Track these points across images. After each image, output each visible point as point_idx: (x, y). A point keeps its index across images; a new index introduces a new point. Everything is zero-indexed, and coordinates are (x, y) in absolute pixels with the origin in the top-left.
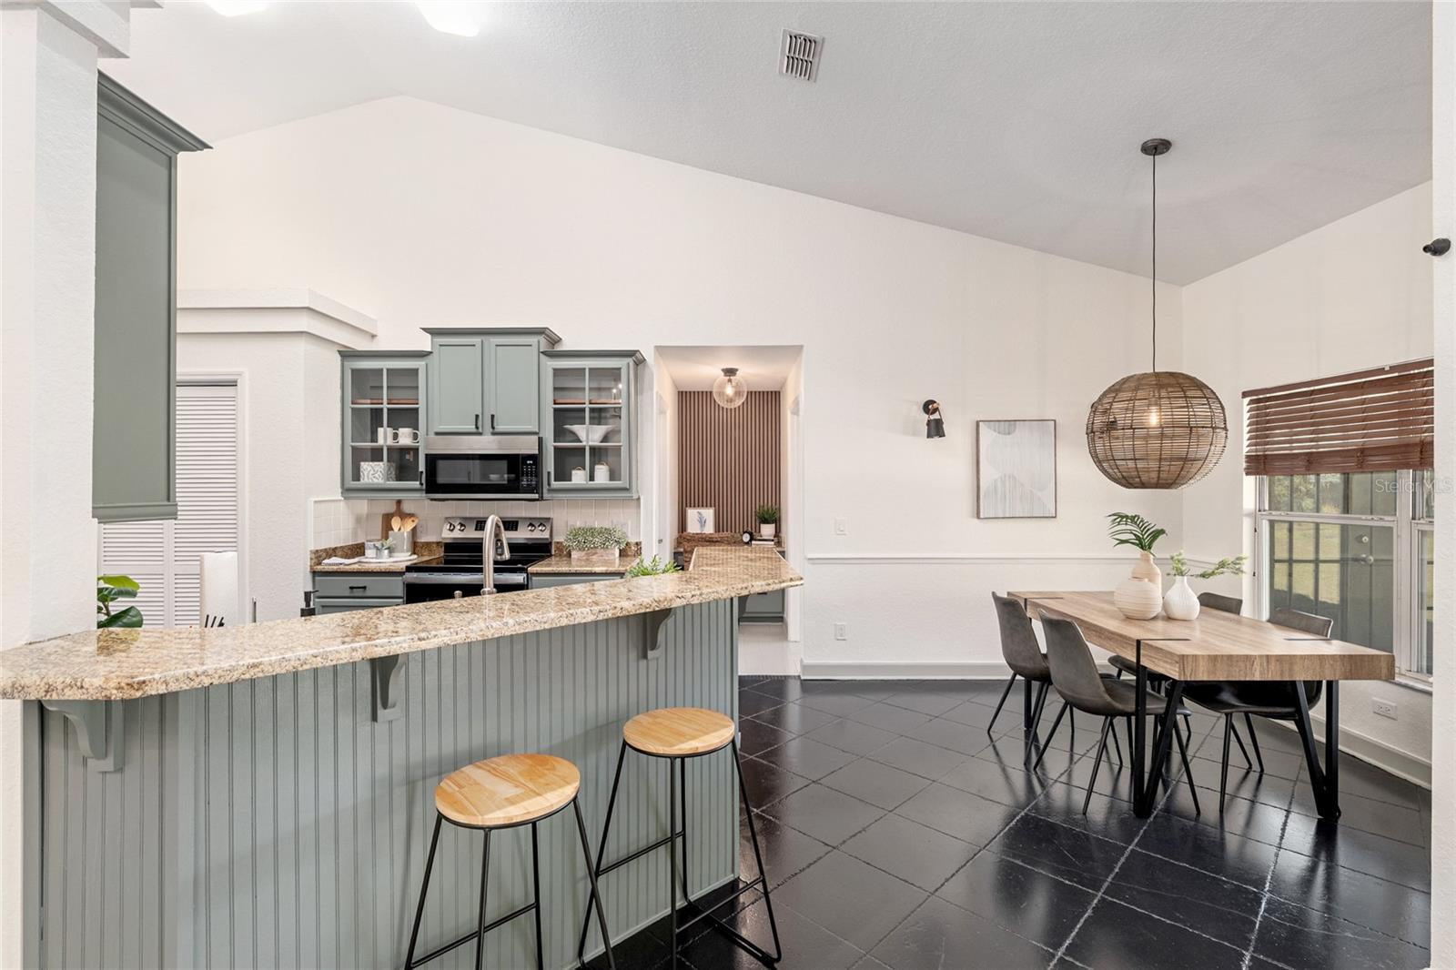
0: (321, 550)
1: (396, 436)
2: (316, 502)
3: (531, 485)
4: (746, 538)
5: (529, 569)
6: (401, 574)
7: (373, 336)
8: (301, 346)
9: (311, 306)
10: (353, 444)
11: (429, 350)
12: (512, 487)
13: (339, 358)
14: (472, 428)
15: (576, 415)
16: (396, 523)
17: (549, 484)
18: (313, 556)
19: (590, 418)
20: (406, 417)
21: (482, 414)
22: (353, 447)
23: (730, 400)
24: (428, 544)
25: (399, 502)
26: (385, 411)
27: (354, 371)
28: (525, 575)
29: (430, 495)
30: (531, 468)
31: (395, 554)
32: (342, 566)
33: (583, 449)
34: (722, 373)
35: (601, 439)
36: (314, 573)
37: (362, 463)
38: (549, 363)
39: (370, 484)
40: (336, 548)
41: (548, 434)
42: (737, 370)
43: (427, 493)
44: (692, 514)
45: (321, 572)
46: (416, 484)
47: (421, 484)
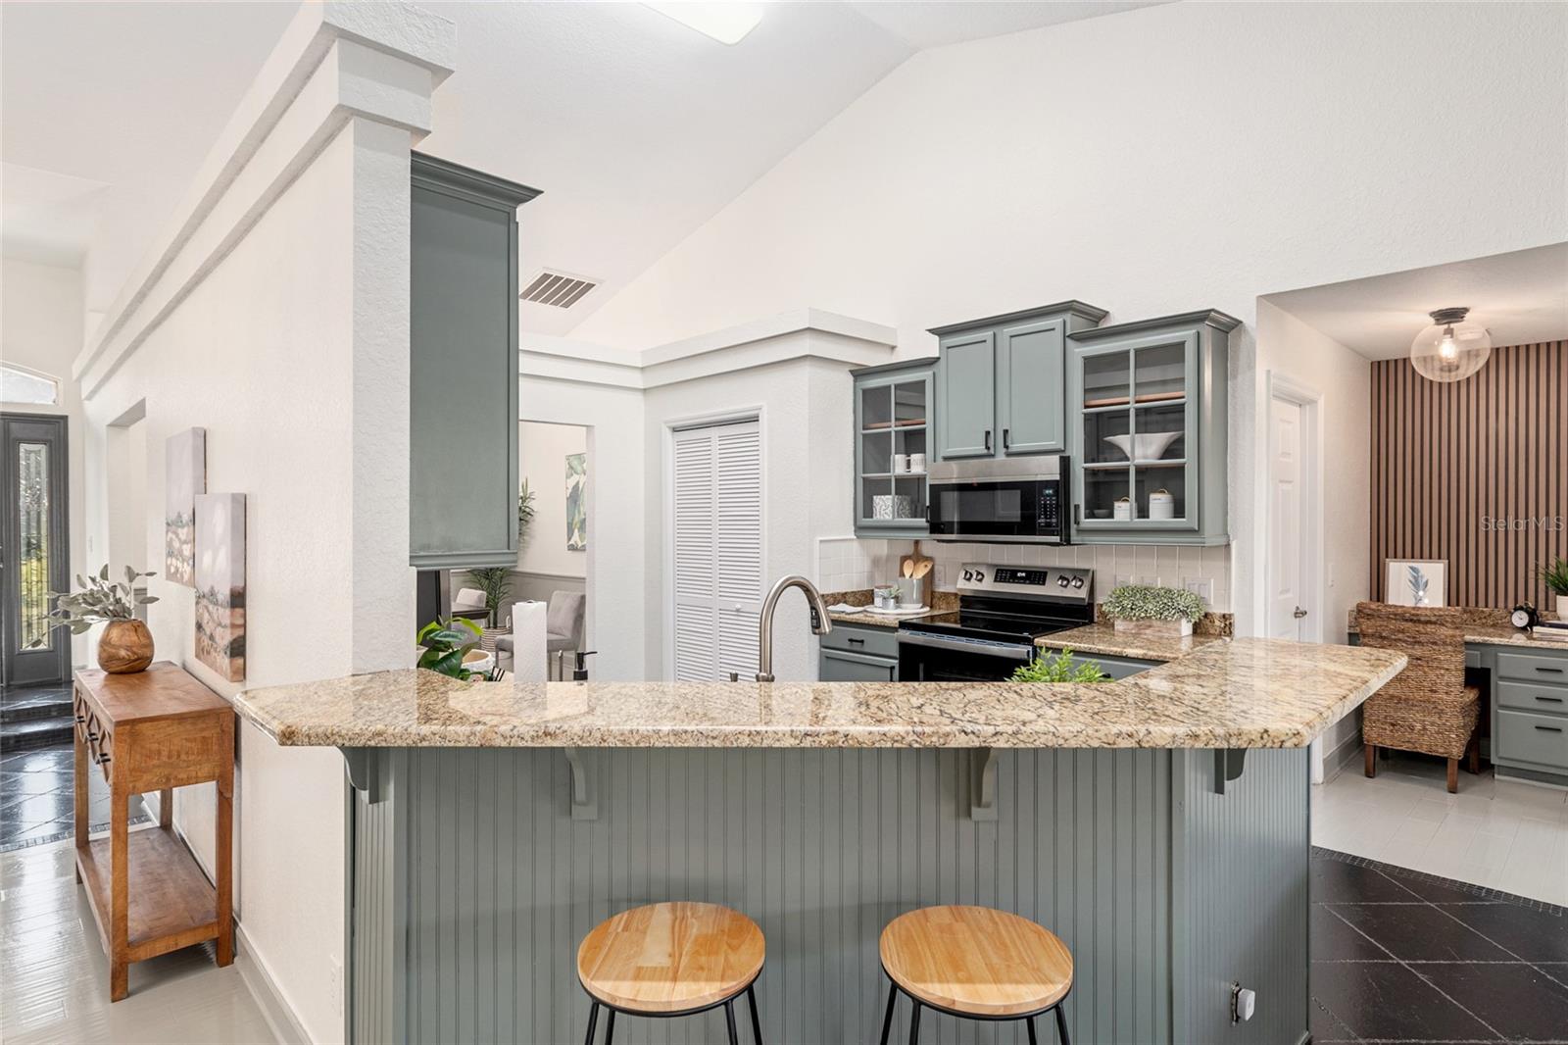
0: (828, 595)
1: (908, 464)
2: (821, 541)
3: (1051, 523)
4: (1520, 619)
5: (1036, 640)
6: (893, 629)
7: (893, 348)
8: (806, 371)
9: (812, 326)
10: (866, 475)
11: (937, 355)
12: (1026, 525)
13: (851, 378)
14: (981, 449)
15: (1116, 421)
16: (909, 567)
17: (1077, 522)
19: (1137, 423)
20: (913, 441)
21: (995, 430)
22: (864, 479)
23: (1450, 368)
24: (946, 595)
25: (917, 542)
26: (893, 434)
27: (865, 391)
28: (1030, 648)
29: (936, 535)
30: (1050, 500)
31: (904, 605)
32: (843, 615)
33: (1125, 472)
34: (1432, 320)
35: (1158, 454)
37: (875, 497)
38: (1077, 350)
39: (883, 521)
40: (846, 593)
41: (1077, 451)
42: (1466, 310)
43: (931, 533)
44: (1398, 571)
46: (924, 522)
47: (928, 522)
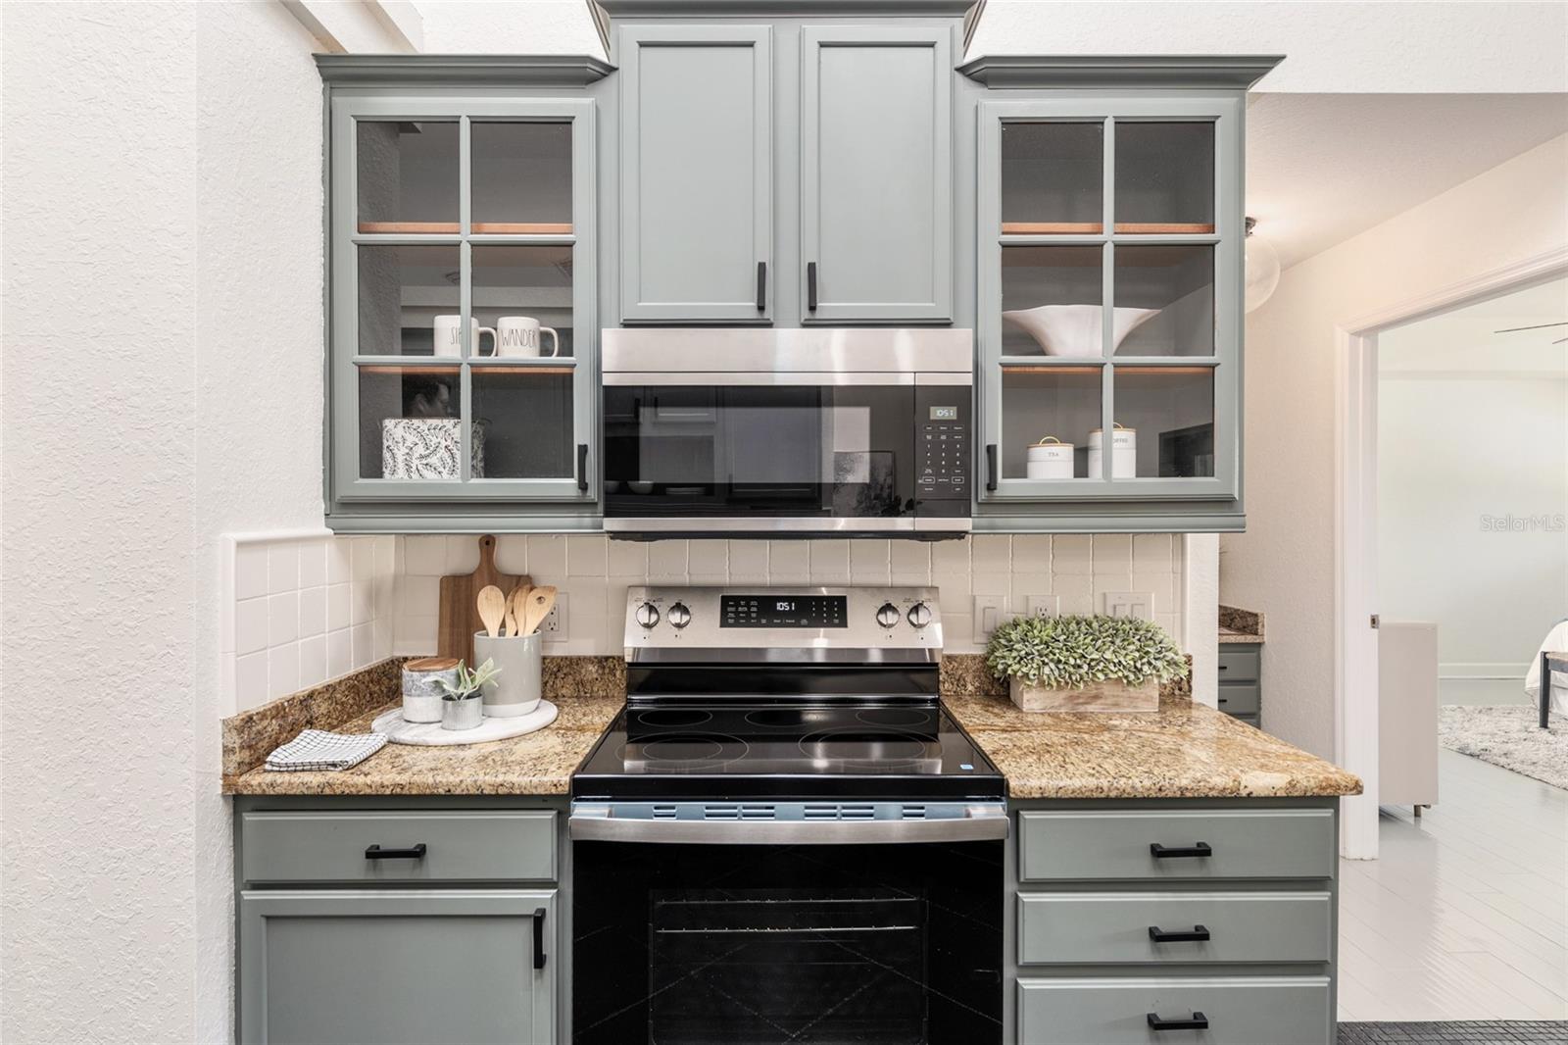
0: (263, 715)
1: (488, 344)
2: (241, 545)
3: (950, 486)
10: (368, 359)
13: (318, 84)
14: (747, 308)
16: (490, 606)
17: (991, 486)
18: (235, 740)
20: (531, 273)
21: (778, 264)
24: (574, 663)
25: (488, 542)
26: (466, 254)
27: (364, 124)
30: (950, 432)
31: (498, 708)
32: (335, 776)
36: (240, 802)
38: (986, 103)
39: (414, 487)
40: (311, 694)
41: (991, 324)
45: (264, 797)
46: (565, 486)
47: (583, 486)
